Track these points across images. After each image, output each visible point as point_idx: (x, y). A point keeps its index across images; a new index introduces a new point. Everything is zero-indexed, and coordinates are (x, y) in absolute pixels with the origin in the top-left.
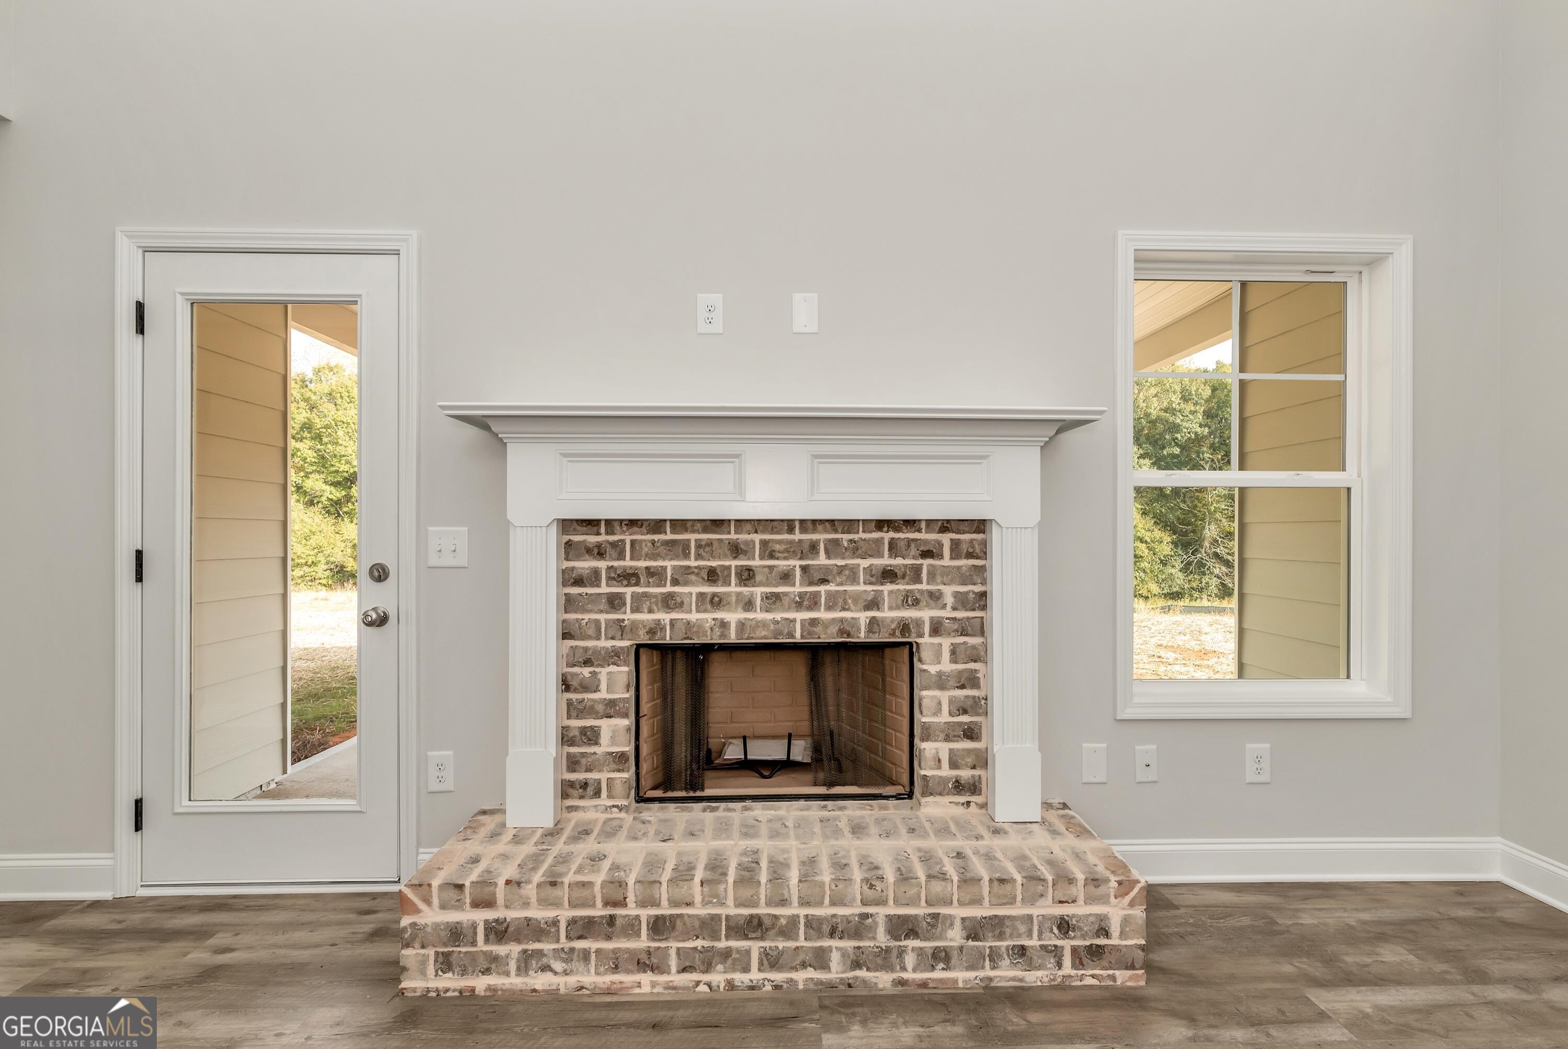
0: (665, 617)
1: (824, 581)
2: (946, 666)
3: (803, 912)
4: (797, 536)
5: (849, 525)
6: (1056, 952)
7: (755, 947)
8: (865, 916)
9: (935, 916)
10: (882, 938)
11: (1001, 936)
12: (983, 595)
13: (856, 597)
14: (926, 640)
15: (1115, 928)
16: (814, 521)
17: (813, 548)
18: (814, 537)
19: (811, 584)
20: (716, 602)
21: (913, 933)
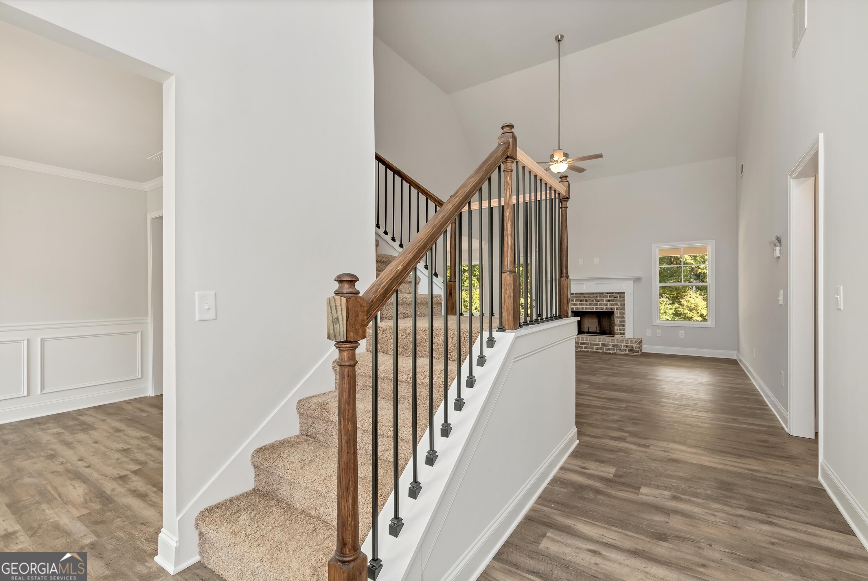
0: (574, 307)
1: (598, 302)
2: (619, 315)
3: (590, 342)
4: (594, 295)
5: (602, 293)
6: (626, 350)
7: (584, 346)
8: (598, 343)
9: (608, 344)
10: (601, 346)
11: (617, 347)
12: (625, 304)
13: (604, 304)
14: (615, 311)
15: (634, 347)
16: (597, 293)
17: (597, 297)
18: (597, 295)
19: (596, 302)
20: (582, 305)
21: (605, 346)
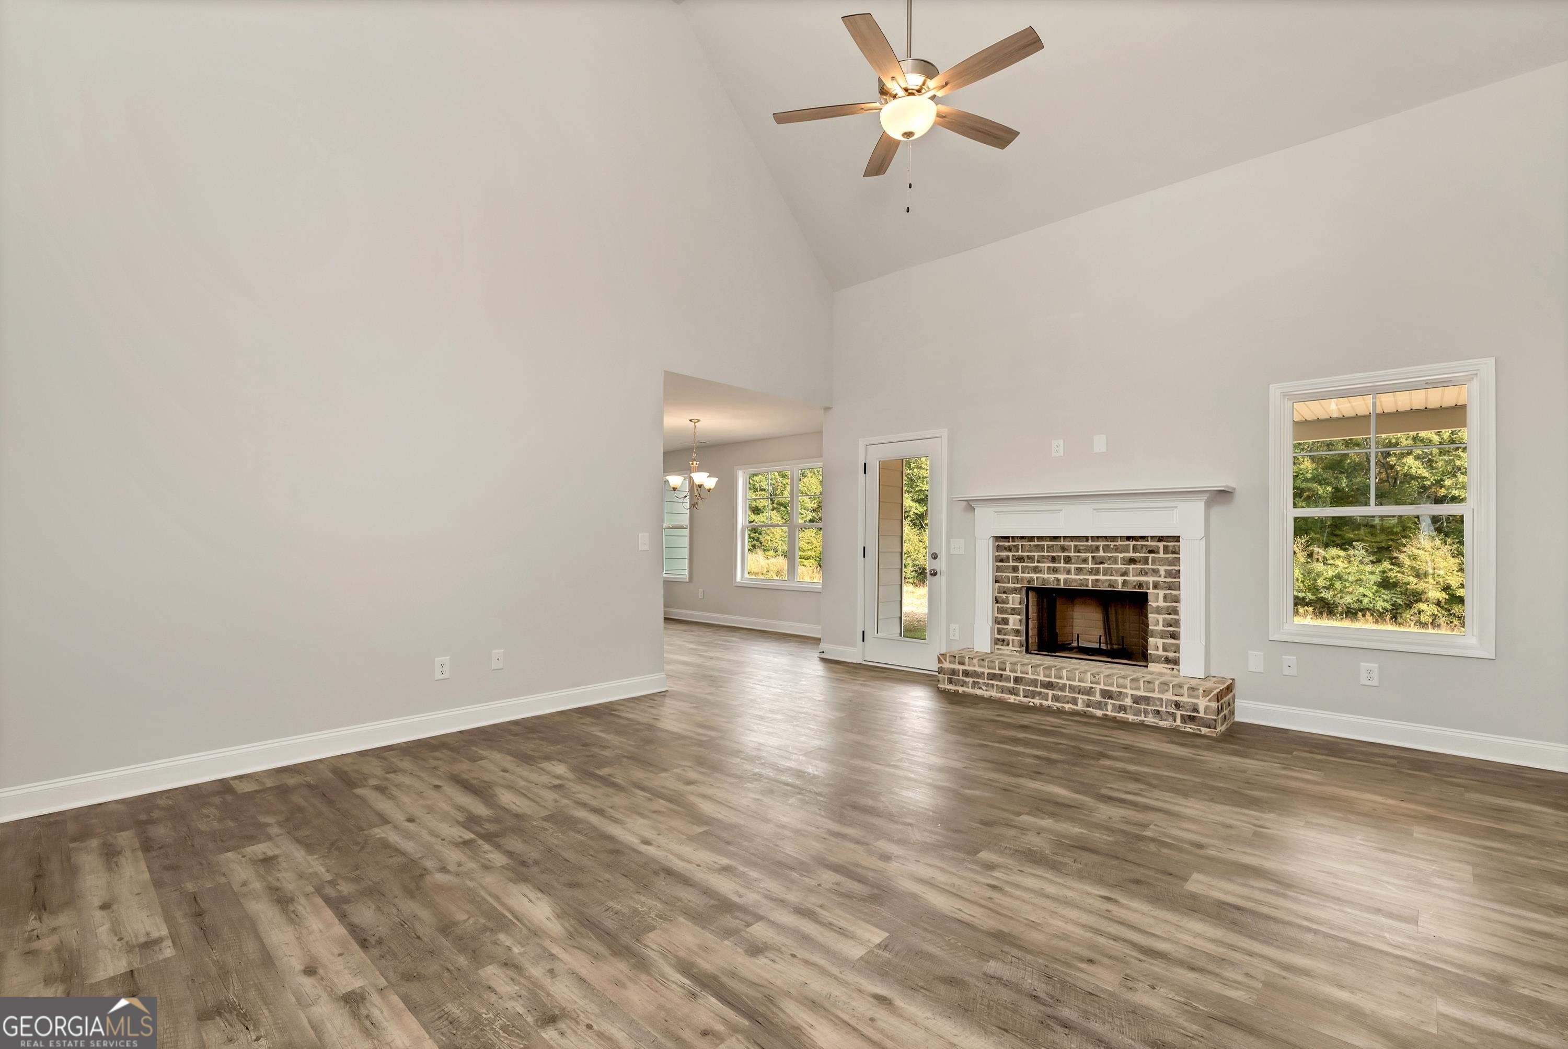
0: (1035, 576)
1: (1102, 563)
2: (1161, 603)
3: (1068, 683)
4: (1090, 543)
5: (1114, 538)
6: (1174, 716)
7: (1050, 693)
8: (1092, 688)
9: (1121, 692)
10: (1098, 697)
11: (1148, 705)
12: (1179, 571)
13: (1117, 570)
14: (1151, 591)
15: (1201, 709)
16: (1098, 537)
17: (1097, 548)
18: (1098, 543)
19: (1096, 564)
20: (1055, 570)
21: (1110, 697)
